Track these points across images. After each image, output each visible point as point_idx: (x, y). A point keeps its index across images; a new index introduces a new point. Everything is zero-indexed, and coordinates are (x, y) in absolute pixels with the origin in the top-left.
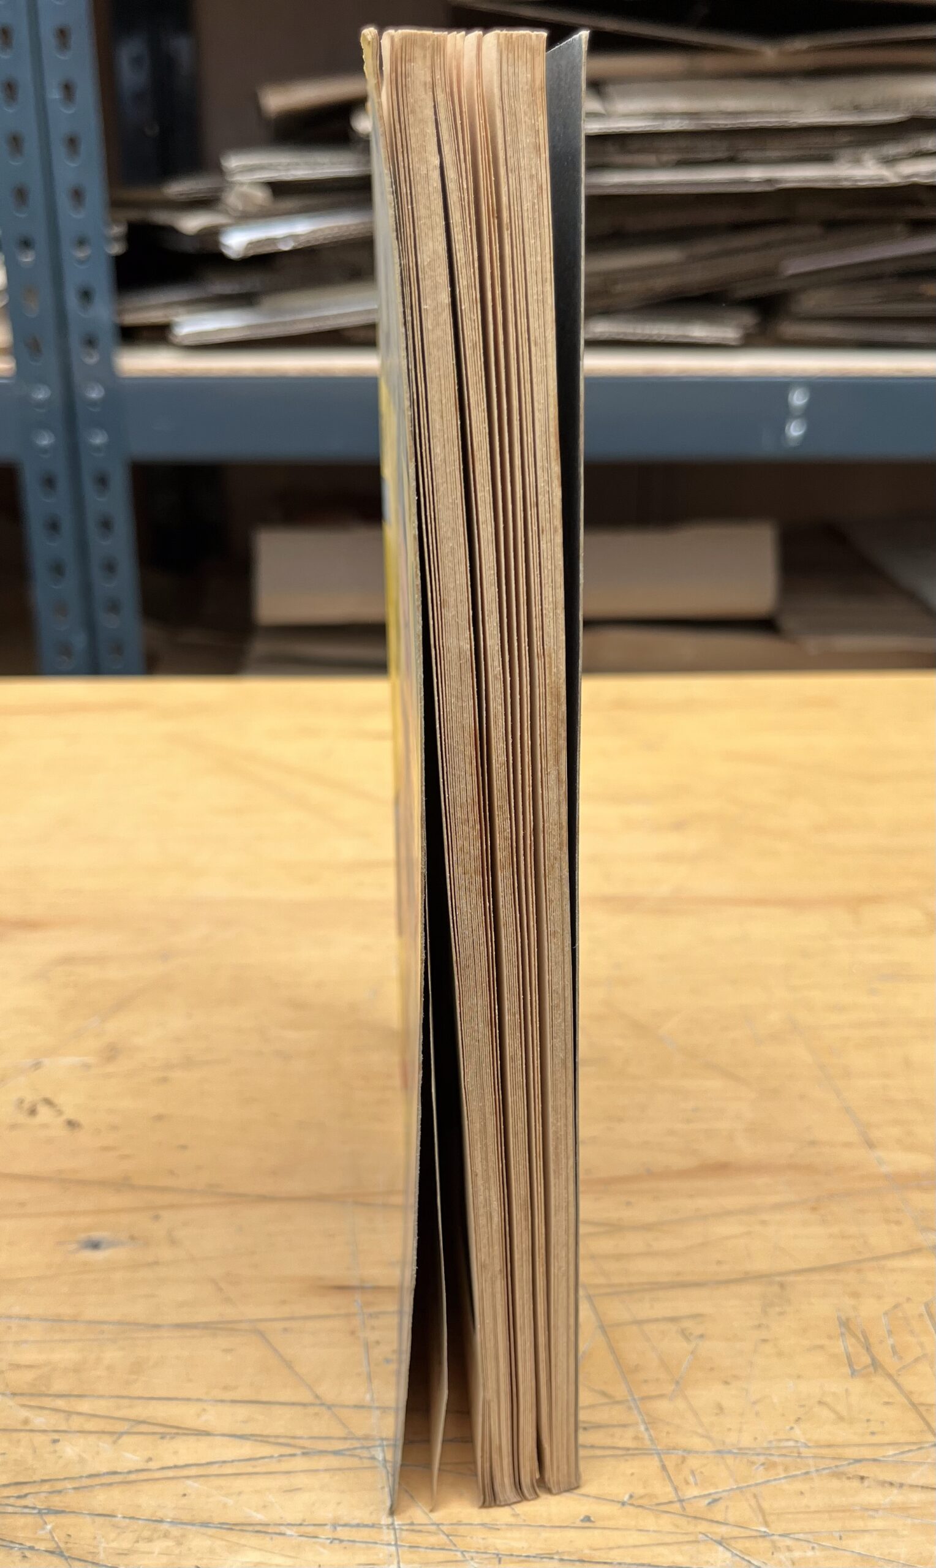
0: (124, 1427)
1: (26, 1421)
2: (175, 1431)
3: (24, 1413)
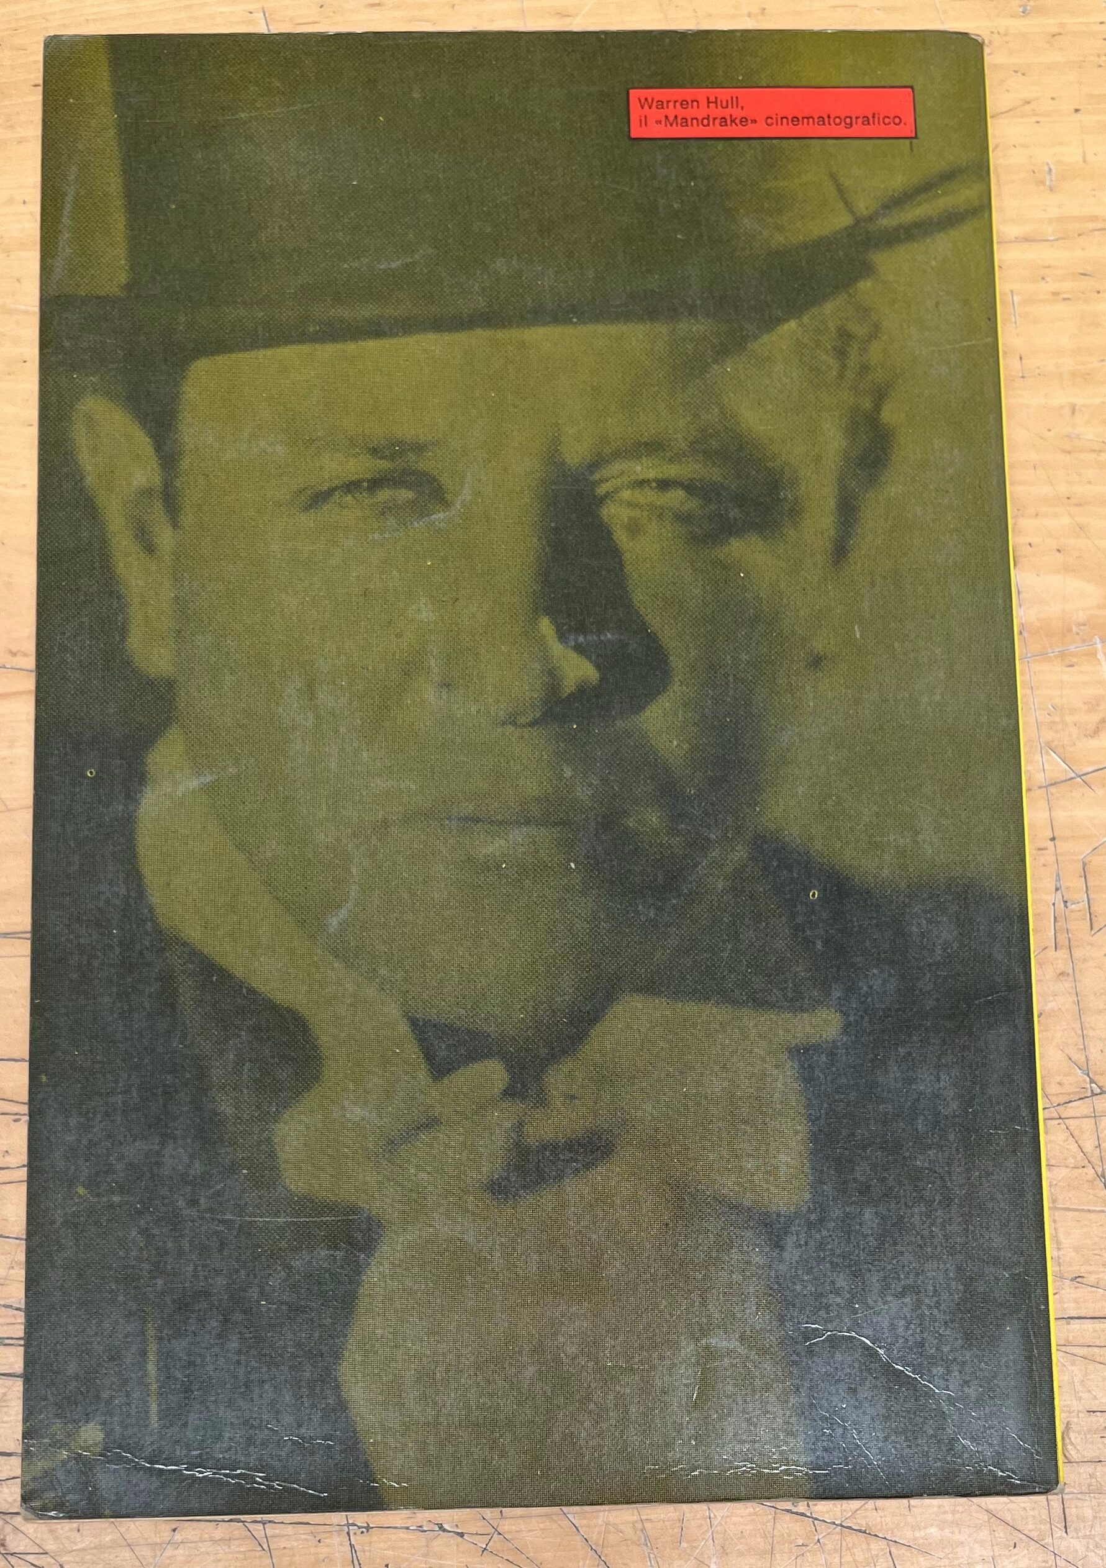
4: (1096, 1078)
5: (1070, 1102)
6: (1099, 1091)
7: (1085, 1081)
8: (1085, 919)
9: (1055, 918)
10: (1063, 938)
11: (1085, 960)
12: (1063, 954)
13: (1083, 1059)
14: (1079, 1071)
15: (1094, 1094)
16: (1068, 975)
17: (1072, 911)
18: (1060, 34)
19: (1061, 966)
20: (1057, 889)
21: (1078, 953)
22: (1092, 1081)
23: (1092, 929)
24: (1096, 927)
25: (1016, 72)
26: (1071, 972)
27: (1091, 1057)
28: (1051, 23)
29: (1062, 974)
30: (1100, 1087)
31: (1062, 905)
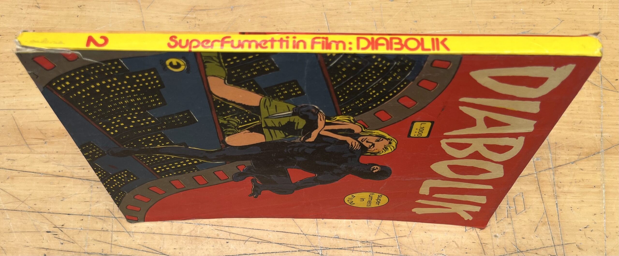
0: (246, 238)
1: (218, 235)
2: (261, 241)
3: (217, 232)
4: (519, 248)
5: (513, 253)
6: (519, 251)
7: (516, 249)
8: (514, 211)
9: (507, 211)
10: (509, 215)
11: (515, 221)
12: (509, 219)
13: (515, 244)
14: (514, 246)
15: (518, 252)
16: (511, 224)
17: (511, 209)
18: (502, 23)
19: (509, 222)
20: (507, 204)
21: (513, 219)
22: (518, 249)
23: (516, 213)
24: (517, 213)
25: (492, 30)
26: (512, 223)
27: (517, 243)
28: (500, 20)
29: (509, 223)
30: (520, 251)
31: (509, 208)
